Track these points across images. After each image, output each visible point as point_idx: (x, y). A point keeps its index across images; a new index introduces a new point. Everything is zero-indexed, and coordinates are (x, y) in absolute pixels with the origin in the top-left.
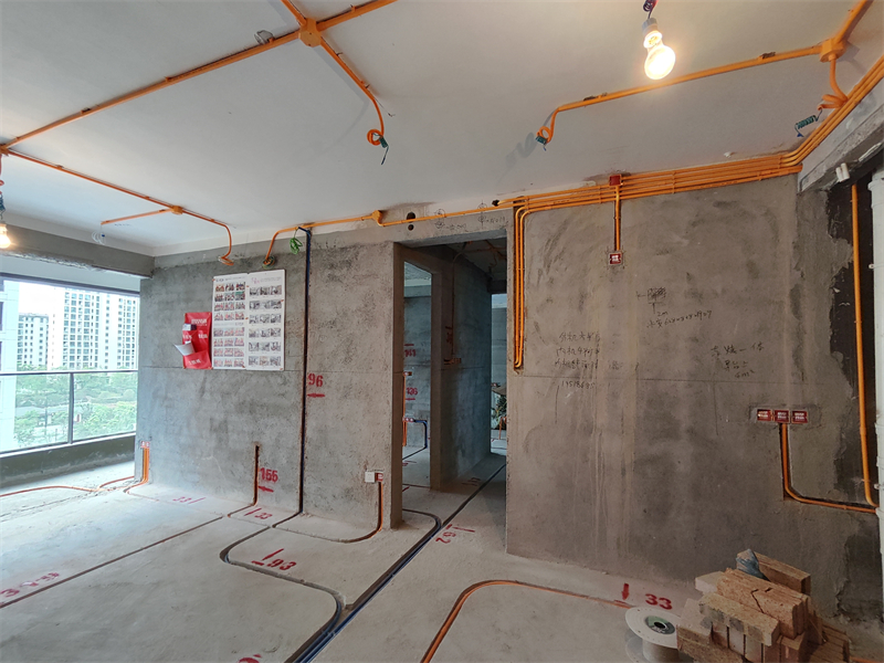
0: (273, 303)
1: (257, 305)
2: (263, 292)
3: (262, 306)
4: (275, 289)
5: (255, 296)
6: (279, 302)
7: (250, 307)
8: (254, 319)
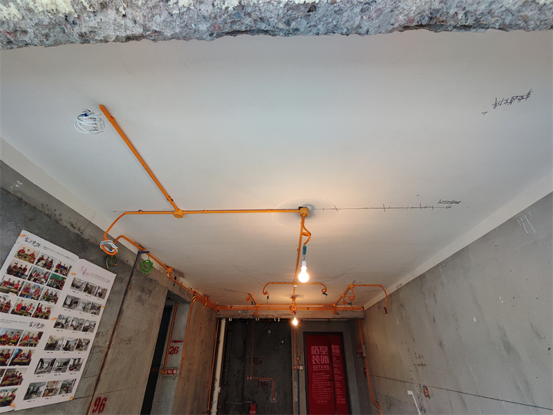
0: (93, 307)
1: (73, 303)
2: (88, 289)
3: (80, 306)
4: (100, 291)
5: (77, 291)
6: (99, 308)
7: (65, 304)
8: (64, 322)
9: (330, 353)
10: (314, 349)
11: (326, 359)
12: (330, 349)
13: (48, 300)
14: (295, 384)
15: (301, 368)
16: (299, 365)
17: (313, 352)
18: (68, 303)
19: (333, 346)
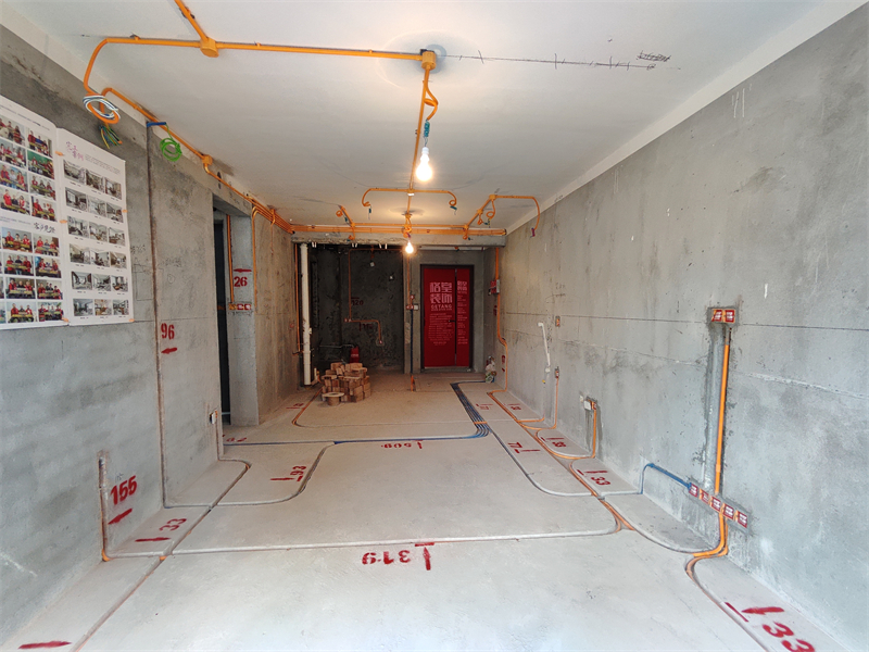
0: (111, 210)
2: (92, 181)
4: (110, 186)
5: (77, 182)
6: (119, 212)
7: (68, 201)
8: (78, 227)
9: (454, 292)
10: (434, 287)
11: (448, 298)
12: (455, 286)
13: (42, 193)
14: (407, 325)
15: (416, 307)
16: (413, 304)
17: (433, 289)
18: (73, 200)
19: (459, 283)
